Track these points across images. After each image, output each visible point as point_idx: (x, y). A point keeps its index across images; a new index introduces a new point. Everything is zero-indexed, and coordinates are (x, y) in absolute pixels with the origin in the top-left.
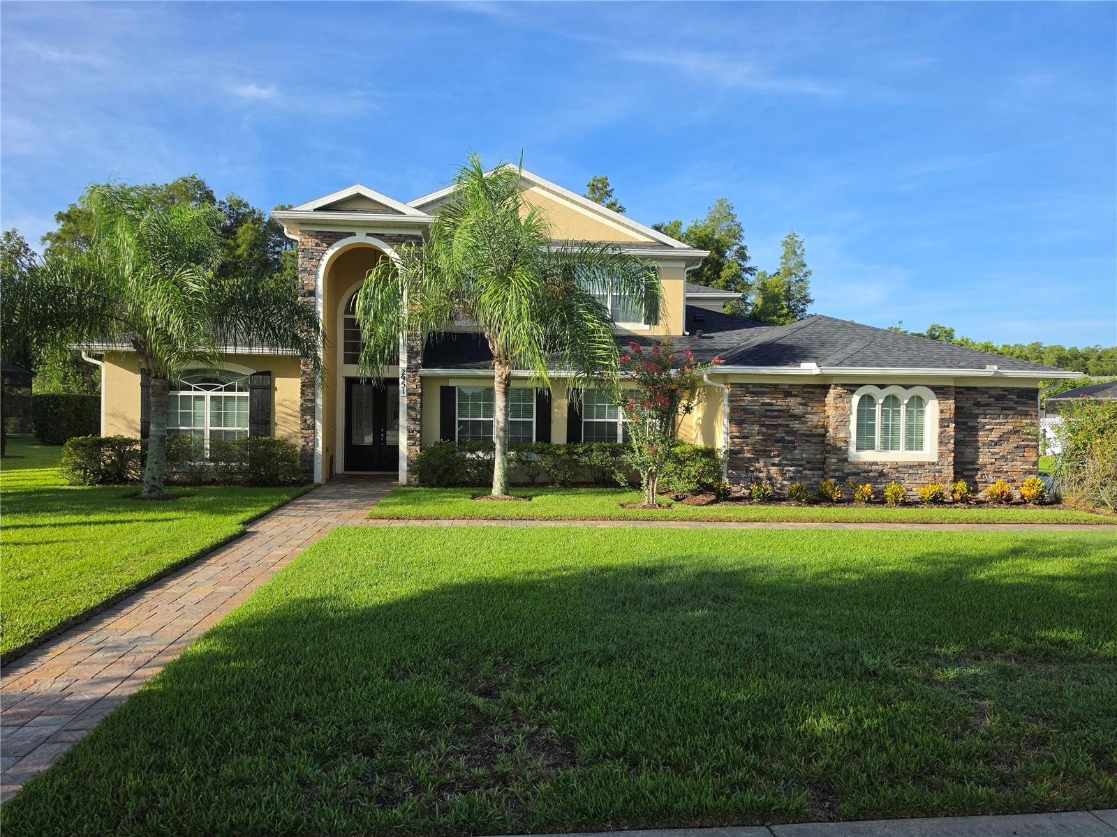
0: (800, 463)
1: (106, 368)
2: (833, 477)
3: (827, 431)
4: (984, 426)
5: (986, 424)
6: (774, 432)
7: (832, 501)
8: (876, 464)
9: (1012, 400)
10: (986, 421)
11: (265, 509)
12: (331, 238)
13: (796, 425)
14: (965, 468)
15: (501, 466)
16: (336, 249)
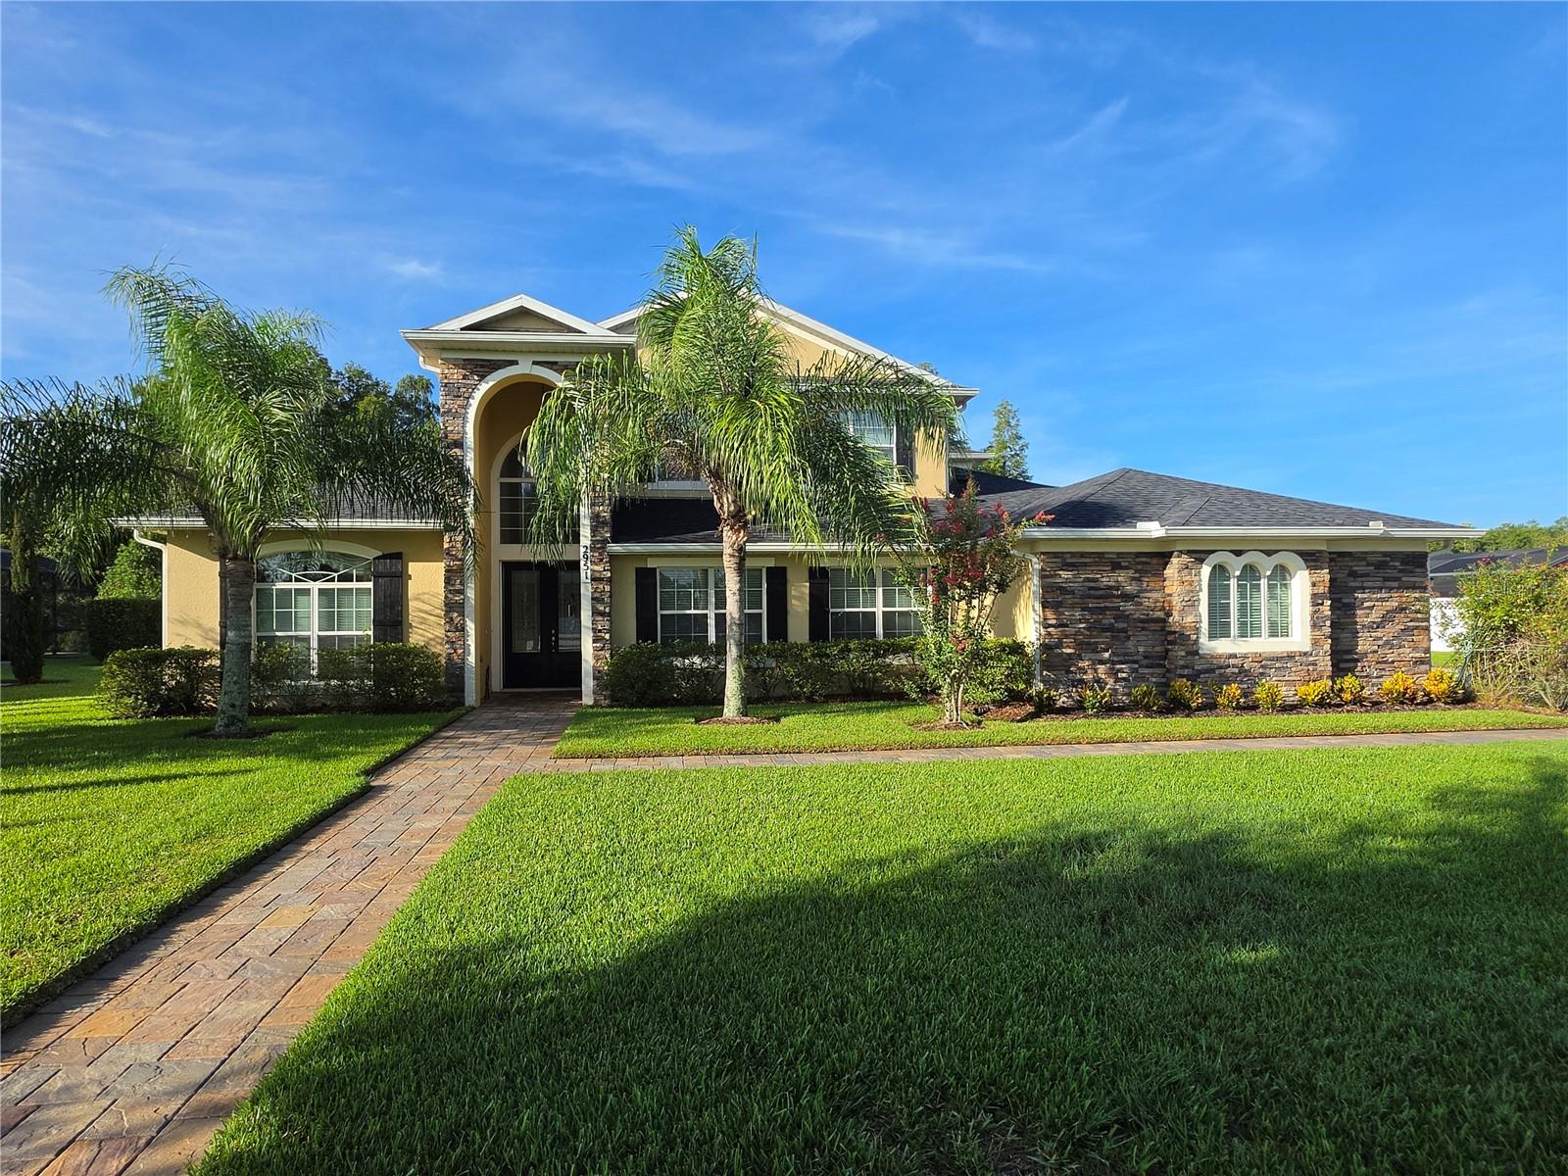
0: (1135, 658)
1: (170, 553)
2: (1182, 676)
3: (1169, 614)
4: (1362, 603)
5: (1364, 600)
6: (1101, 617)
7: (1189, 707)
8: (1234, 656)
9: (1395, 568)
10: (1365, 596)
11: (400, 746)
12: (484, 369)
13: (1129, 607)
14: (1343, 660)
15: (737, 675)
16: (491, 384)
